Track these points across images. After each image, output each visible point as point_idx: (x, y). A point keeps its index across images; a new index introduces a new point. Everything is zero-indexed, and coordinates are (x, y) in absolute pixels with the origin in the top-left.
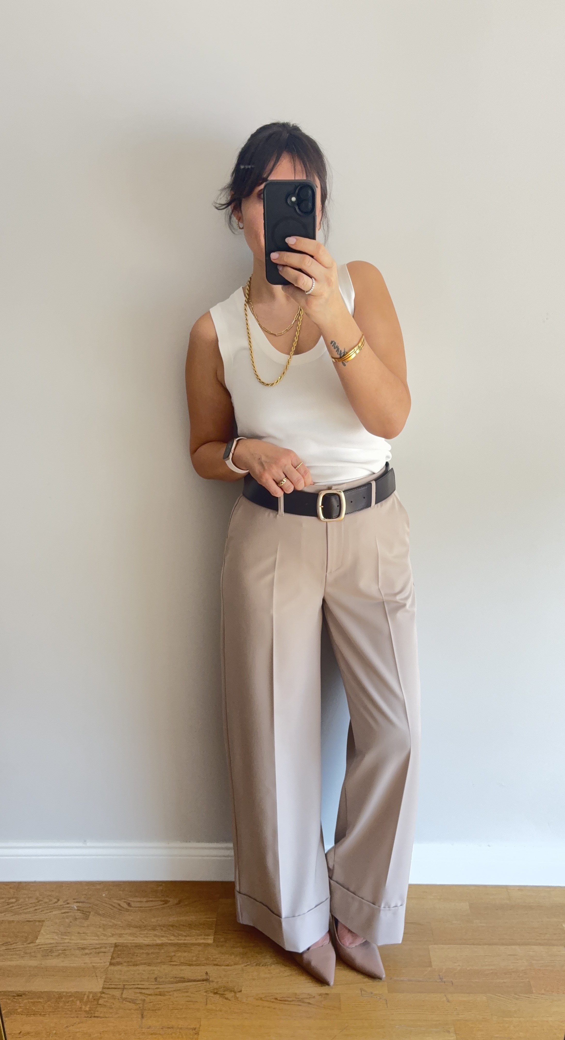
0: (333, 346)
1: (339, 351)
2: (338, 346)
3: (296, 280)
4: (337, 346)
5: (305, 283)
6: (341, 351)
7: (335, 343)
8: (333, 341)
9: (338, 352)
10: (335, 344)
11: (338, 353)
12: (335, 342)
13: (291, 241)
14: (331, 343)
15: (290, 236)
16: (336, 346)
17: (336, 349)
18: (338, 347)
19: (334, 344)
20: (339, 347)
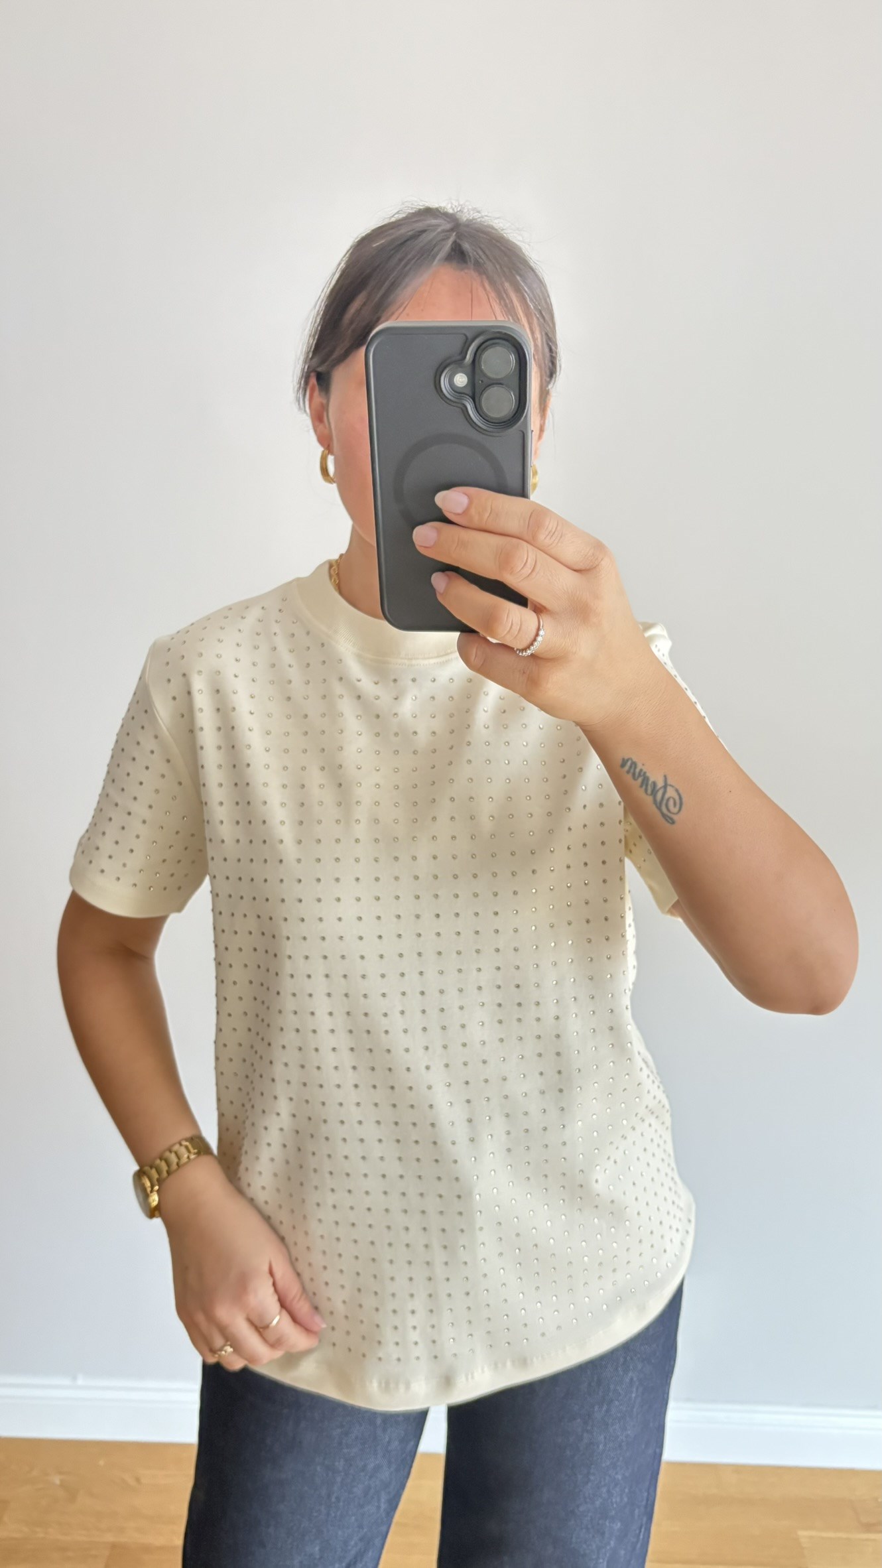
0: (628, 772)
1: (650, 782)
2: (644, 770)
3: (491, 620)
4: (641, 770)
5: (516, 628)
6: (654, 784)
7: (634, 764)
8: (628, 760)
9: (647, 785)
10: (635, 768)
11: (646, 790)
12: (634, 760)
13: (451, 501)
14: (623, 765)
15: (448, 487)
16: (638, 770)
17: (640, 780)
18: (645, 773)
19: (631, 767)
20: (648, 774)
